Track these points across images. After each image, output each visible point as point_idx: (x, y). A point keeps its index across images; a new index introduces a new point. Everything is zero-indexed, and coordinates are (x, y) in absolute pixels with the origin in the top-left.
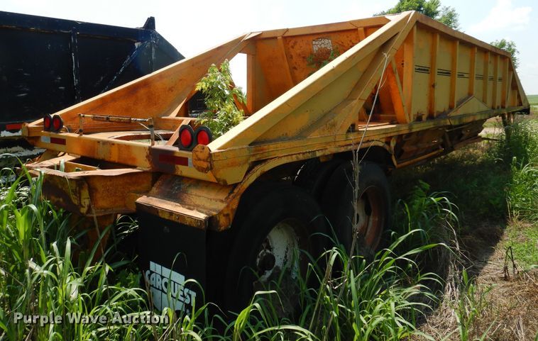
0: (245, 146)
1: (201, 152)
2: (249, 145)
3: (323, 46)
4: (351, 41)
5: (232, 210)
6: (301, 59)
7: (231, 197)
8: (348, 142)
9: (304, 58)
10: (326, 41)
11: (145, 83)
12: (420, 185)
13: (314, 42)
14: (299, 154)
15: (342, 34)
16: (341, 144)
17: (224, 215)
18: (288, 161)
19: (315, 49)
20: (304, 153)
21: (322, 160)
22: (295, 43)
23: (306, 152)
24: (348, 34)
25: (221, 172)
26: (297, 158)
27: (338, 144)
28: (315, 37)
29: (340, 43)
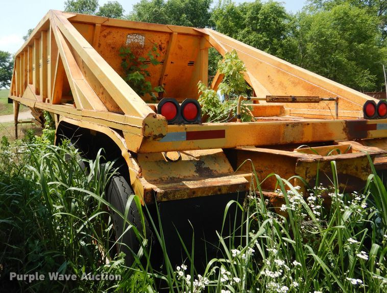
3: (136, 41)
4: (161, 41)
6: (109, 49)
10: (141, 37)
13: (128, 36)
15: (156, 34)
19: (128, 42)
22: (109, 33)
24: (160, 35)
28: (132, 31)
29: (152, 41)
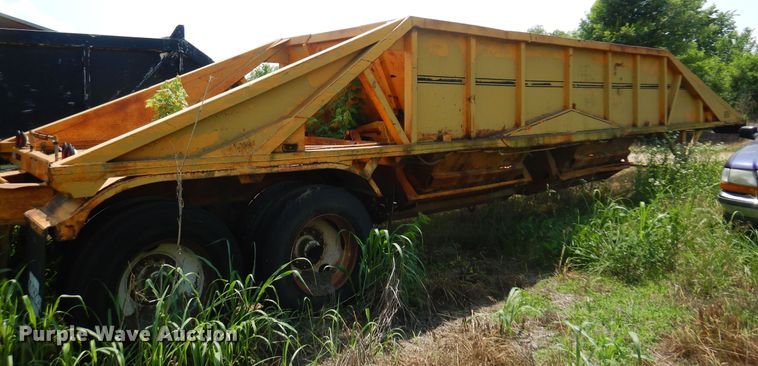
2: (107, 162)
5: (78, 222)
8: (272, 164)
16: (262, 164)
17: (67, 226)
18: (165, 180)
21: (243, 181)
25: (64, 185)
27: (255, 165)
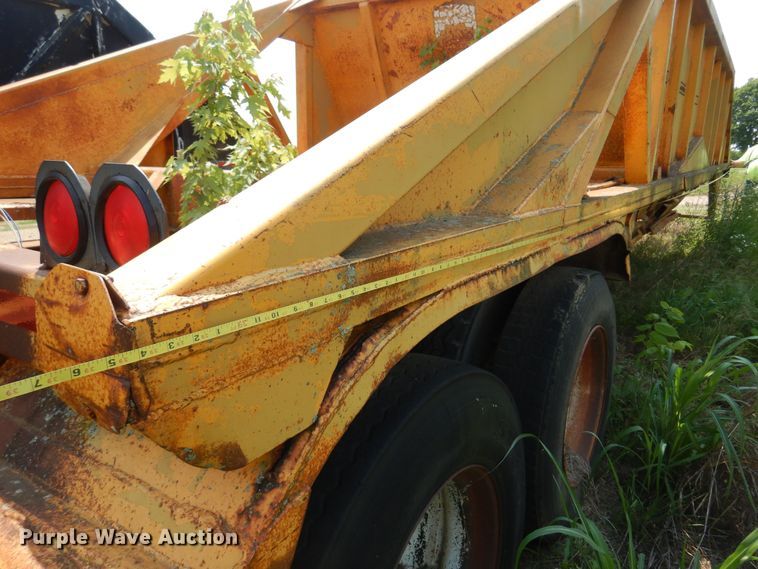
0: (327, 262)
1: (74, 310)
2: (345, 254)
3: (456, 20)
7: (264, 508)
8: (579, 230)
9: (413, 49)
10: (464, 9)
11: (61, 86)
12: (663, 313)
13: (437, 13)
14: (494, 272)
16: (571, 231)
19: (439, 27)
20: (504, 269)
22: (396, 17)
23: (510, 264)
25: (207, 412)
26: (491, 285)
27: (566, 234)
29: (496, 12)
